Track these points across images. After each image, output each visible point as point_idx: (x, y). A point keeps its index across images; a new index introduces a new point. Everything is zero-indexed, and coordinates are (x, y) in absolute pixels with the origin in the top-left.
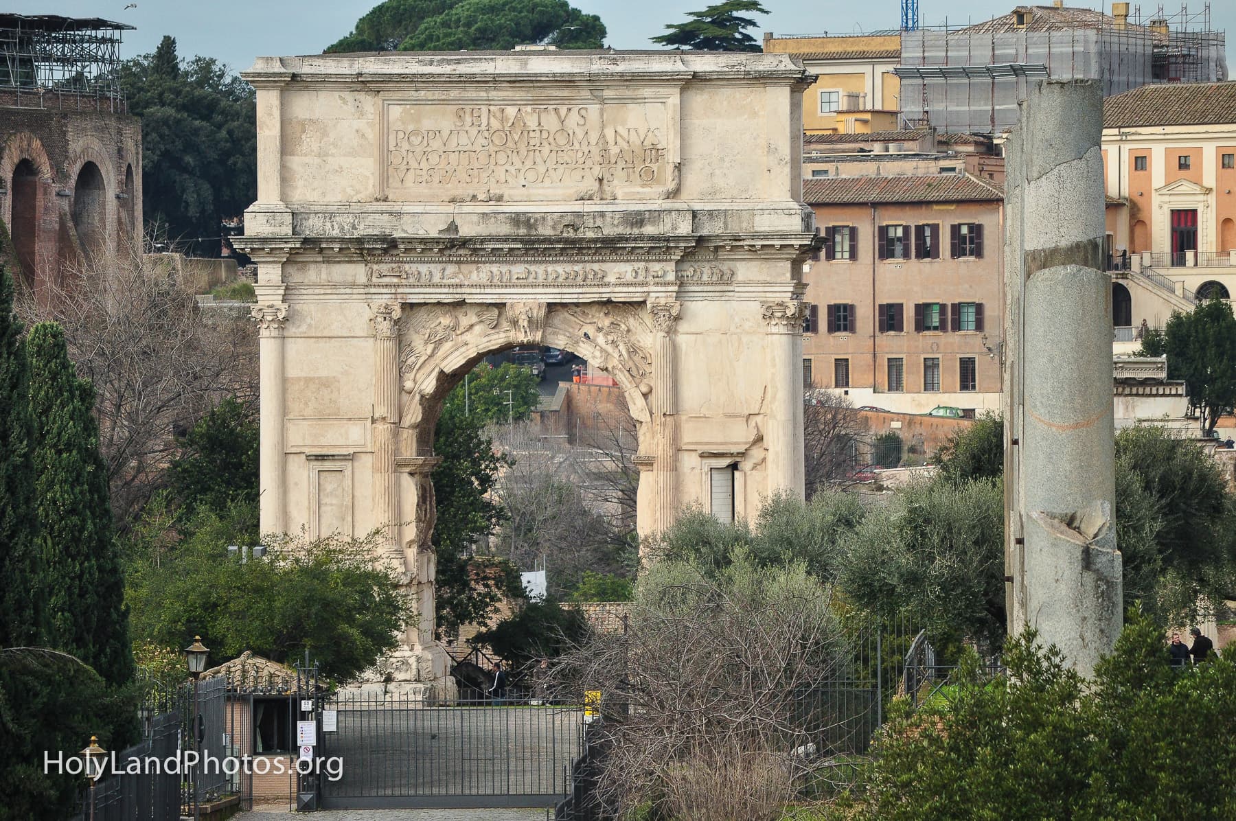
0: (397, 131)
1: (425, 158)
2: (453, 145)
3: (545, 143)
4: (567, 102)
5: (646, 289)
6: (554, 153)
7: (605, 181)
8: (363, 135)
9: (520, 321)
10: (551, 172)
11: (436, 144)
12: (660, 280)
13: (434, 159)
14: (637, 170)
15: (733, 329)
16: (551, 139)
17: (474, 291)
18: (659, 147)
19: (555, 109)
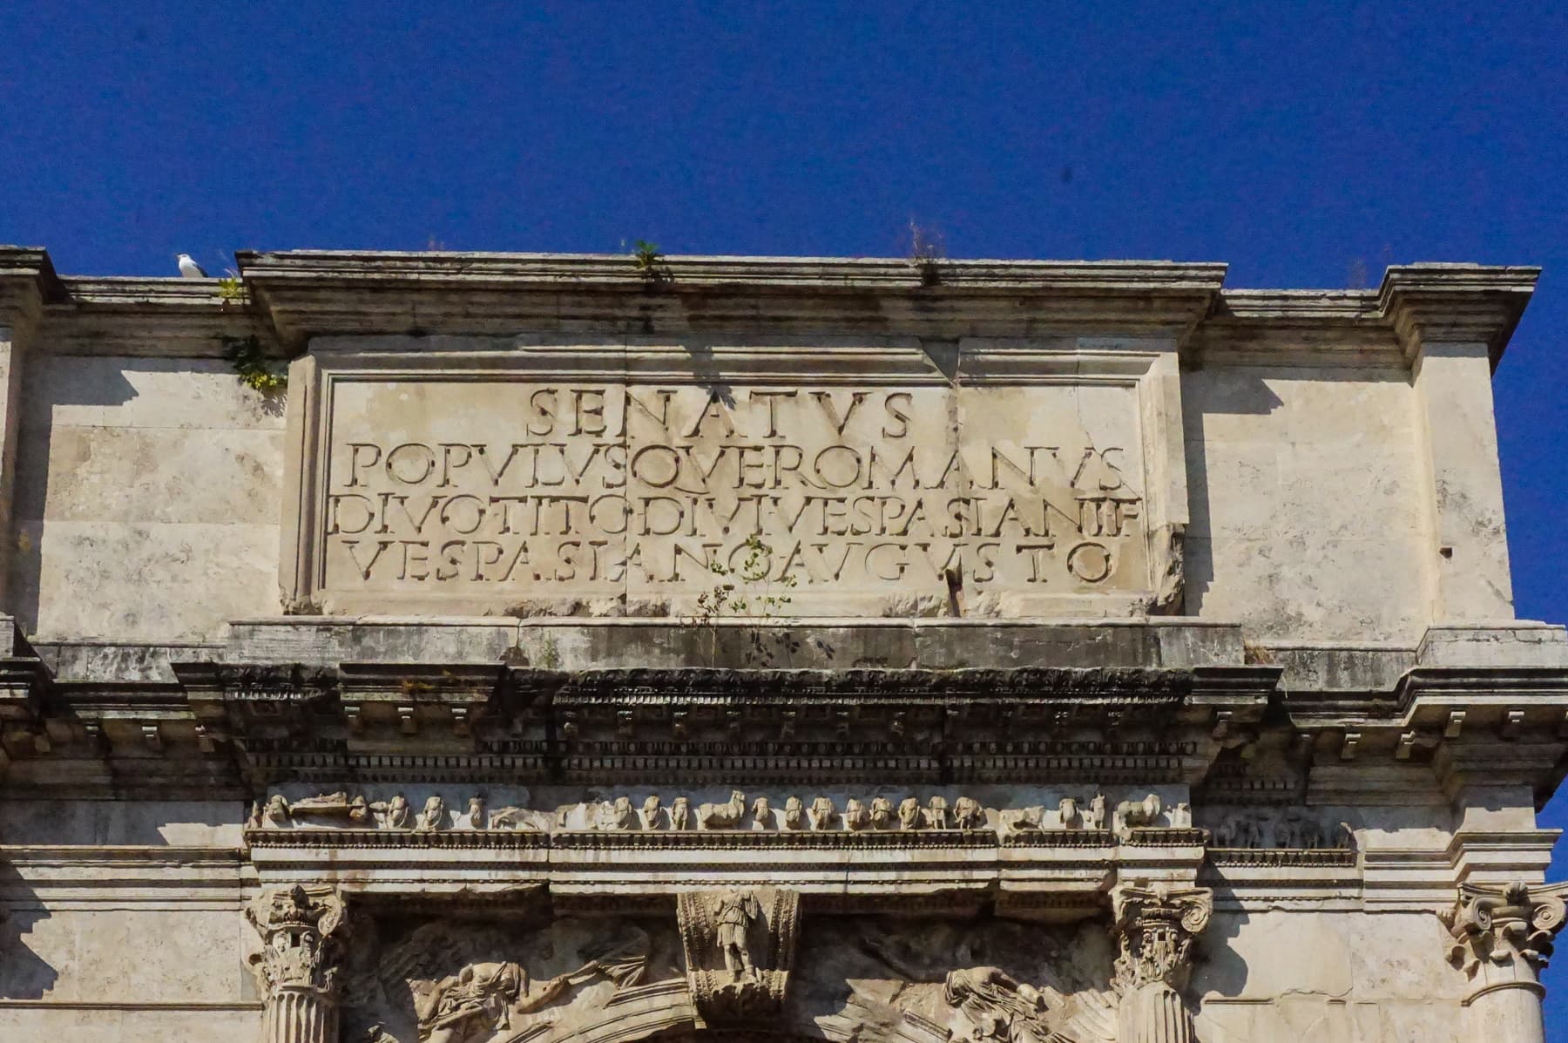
0: (356, 448)
1: (436, 512)
2: (519, 478)
3: (788, 479)
4: (852, 376)
5: (1106, 854)
6: (817, 505)
7: (967, 581)
8: (258, 468)
9: (723, 931)
10: (809, 553)
11: (472, 480)
12: (1147, 830)
13: (463, 516)
14: (1061, 551)
15: (1360, 991)
16: (807, 469)
17: (574, 856)
18: (1121, 494)
19: (819, 396)
